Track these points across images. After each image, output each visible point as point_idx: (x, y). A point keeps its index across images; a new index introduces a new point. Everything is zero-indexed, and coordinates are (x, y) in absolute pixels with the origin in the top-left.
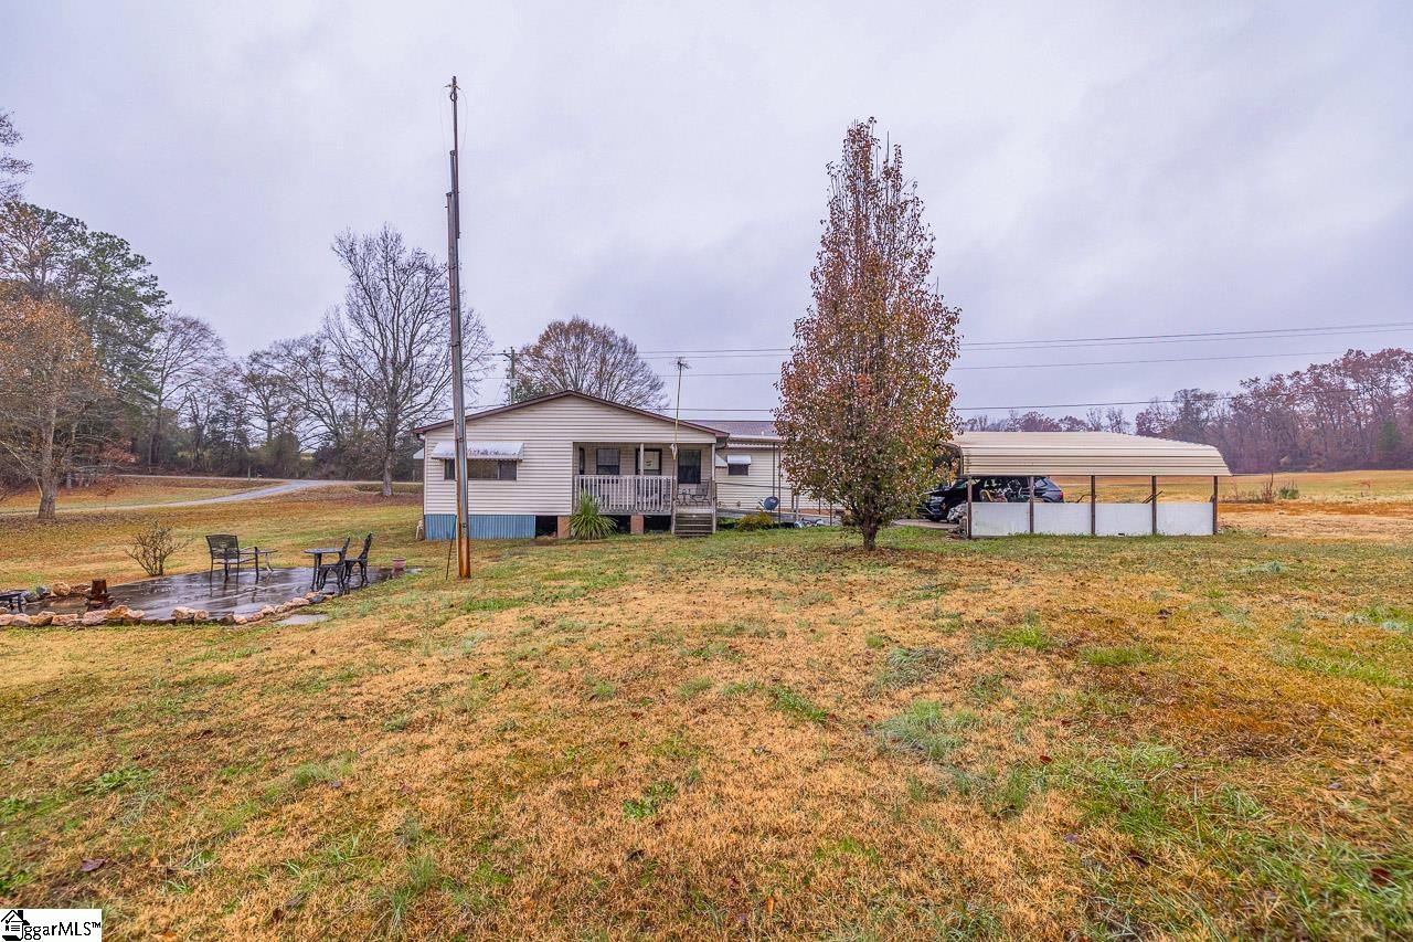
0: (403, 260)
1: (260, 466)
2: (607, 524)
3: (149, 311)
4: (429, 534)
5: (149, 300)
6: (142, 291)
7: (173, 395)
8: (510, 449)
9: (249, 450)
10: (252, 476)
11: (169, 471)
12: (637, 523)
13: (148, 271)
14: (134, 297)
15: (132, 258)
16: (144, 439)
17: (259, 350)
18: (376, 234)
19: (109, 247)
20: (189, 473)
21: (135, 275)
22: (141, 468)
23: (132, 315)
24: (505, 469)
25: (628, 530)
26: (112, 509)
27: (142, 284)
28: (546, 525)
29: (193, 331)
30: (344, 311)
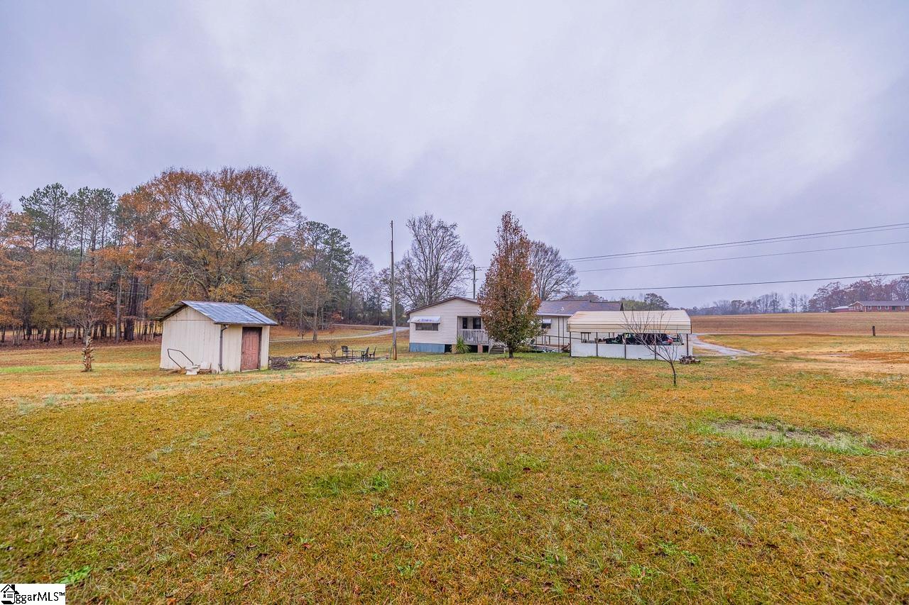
0: (434, 225)
1: (385, 321)
2: (466, 348)
3: (347, 257)
4: (411, 350)
5: (347, 253)
6: (345, 249)
7: (356, 288)
8: (435, 319)
9: (382, 313)
10: (381, 325)
11: (354, 323)
12: (480, 349)
13: (347, 240)
14: (343, 252)
15: (342, 236)
16: (346, 309)
17: (386, 268)
18: (423, 215)
19: (335, 233)
20: (361, 324)
21: (343, 243)
22: (344, 322)
23: (342, 261)
24: (435, 326)
25: (476, 351)
26: (333, 338)
27: (345, 246)
28: (448, 348)
29: (363, 260)
30: (411, 251)
